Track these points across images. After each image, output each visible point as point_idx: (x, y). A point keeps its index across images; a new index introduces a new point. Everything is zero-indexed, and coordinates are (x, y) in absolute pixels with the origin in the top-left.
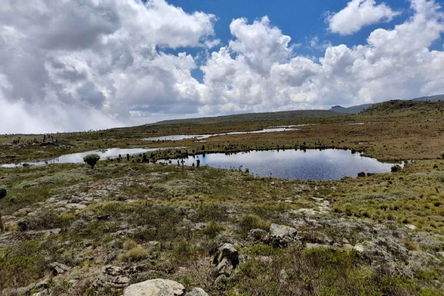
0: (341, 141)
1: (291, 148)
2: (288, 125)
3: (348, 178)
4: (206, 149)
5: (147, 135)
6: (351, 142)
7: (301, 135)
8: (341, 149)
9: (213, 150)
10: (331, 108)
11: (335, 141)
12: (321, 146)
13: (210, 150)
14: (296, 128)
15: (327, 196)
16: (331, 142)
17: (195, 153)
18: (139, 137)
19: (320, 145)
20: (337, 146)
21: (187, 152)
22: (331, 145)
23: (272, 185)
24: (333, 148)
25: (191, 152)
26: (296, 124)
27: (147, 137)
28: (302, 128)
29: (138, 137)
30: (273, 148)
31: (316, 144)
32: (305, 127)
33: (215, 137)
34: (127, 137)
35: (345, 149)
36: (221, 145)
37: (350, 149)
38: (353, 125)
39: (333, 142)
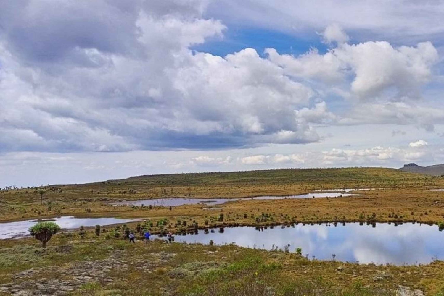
0: (423, 213)
1: (354, 221)
2: (344, 189)
3: (439, 261)
4: (226, 220)
5: (120, 197)
6: (437, 215)
7: (365, 203)
8: (425, 223)
9: (237, 221)
10: (403, 166)
11: (415, 213)
12: (397, 219)
13: (232, 222)
14: (357, 193)
15: (418, 283)
16: (410, 214)
17: (209, 226)
18: (105, 200)
19: (396, 217)
20: (419, 220)
21: (197, 224)
22: (411, 218)
23: (339, 270)
24: (413, 222)
25: (203, 225)
26: (355, 188)
27: (120, 201)
28: (365, 194)
29: (103, 200)
30: (329, 220)
31: (390, 217)
32: (370, 193)
33: (234, 202)
34: (86, 200)
35: (430, 223)
36: (249, 214)
37: (436, 224)
38: (436, 192)
39: (412, 214)
